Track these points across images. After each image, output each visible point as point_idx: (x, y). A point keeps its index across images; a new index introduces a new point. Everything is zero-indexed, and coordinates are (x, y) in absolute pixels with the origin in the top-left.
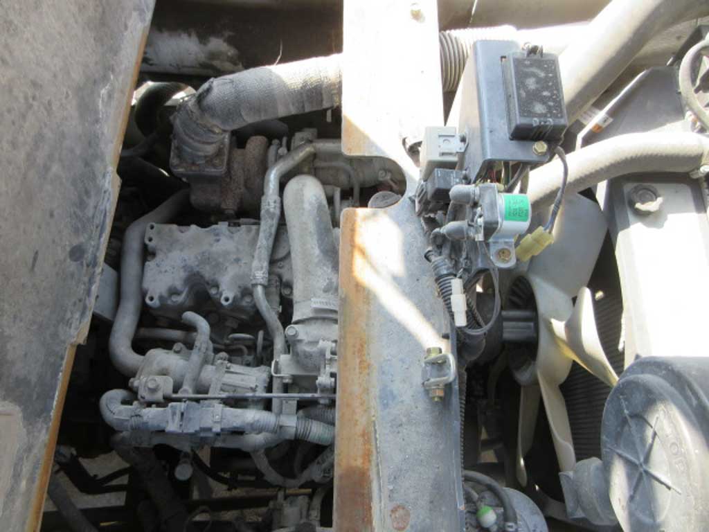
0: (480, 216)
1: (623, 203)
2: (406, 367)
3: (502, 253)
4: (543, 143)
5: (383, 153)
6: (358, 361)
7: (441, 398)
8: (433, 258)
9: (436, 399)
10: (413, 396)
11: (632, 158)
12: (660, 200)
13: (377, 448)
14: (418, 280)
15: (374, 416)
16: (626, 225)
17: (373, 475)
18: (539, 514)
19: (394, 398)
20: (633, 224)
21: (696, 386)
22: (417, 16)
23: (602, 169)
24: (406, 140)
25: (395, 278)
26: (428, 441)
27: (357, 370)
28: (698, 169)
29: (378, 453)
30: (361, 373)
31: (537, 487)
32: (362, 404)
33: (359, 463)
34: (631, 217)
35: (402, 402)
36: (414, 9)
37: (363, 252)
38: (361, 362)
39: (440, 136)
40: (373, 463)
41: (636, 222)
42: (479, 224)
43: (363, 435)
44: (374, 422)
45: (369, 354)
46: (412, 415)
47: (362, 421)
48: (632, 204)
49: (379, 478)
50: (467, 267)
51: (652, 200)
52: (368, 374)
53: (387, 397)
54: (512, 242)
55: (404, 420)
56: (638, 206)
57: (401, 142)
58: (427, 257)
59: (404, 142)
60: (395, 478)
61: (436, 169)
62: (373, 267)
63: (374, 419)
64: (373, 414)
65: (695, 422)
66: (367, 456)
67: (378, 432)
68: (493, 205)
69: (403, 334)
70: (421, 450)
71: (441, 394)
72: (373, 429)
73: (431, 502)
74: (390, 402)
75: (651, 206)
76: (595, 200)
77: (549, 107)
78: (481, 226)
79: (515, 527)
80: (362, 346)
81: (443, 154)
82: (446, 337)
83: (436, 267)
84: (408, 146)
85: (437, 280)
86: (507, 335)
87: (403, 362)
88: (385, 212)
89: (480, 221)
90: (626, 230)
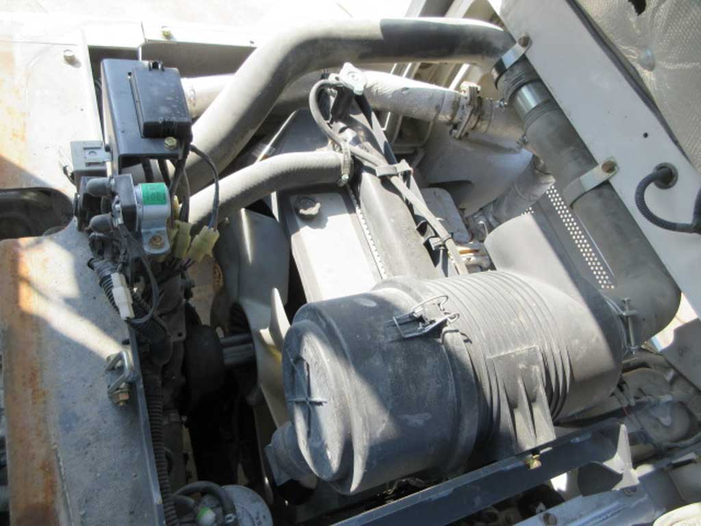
0: (118, 202)
1: (292, 211)
2: (90, 384)
3: (154, 240)
4: (172, 138)
5: (44, 183)
6: (30, 391)
7: (126, 401)
8: (96, 264)
9: (121, 404)
10: (100, 412)
11: (287, 172)
12: (318, 205)
13: (61, 477)
14: (94, 298)
15: (55, 444)
16: (297, 229)
17: (59, 506)
18: (259, 501)
19: (78, 419)
20: (302, 227)
21: (324, 313)
22: (71, 61)
23: (263, 182)
24: (68, 169)
25: (69, 302)
26: (122, 452)
27: (30, 402)
28: (341, 178)
29: (63, 481)
30: (34, 403)
31: (287, 502)
32: (39, 435)
33: (40, 498)
34: (299, 222)
35: (88, 421)
36: (68, 55)
37: (28, 282)
38: (34, 391)
39: (85, 149)
40: (59, 494)
41: (304, 226)
42: (117, 210)
43: (43, 468)
44: (55, 450)
45: (42, 381)
46: (100, 431)
47: (41, 452)
48: (297, 211)
49: (67, 507)
50: (125, 261)
51: (313, 206)
52: (45, 402)
53: (69, 421)
54: (164, 231)
55: (91, 438)
56: (302, 211)
57: (62, 172)
58: (90, 265)
59: (65, 172)
60: (86, 501)
61: (83, 177)
62: (40, 293)
63: (55, 446)
64: (53, 441)
65: (327, 339)
66: (50, 488)
67: (61, 460)
68: (130, 192)
69: (82, 352)
70: (114, 464)
71: (125, 397)
72: (55, 458)
73: (132, 513)
74: (74, 425)
75: (313, 211)
76: (273, 216)
77: (173, 109)
78: (119, 212)
79: (234, 517)
80: (33, 374)
81: (89, 164)
82: (125, 343)
83: (99, 271)
84: (69, 175)
85: (101, 284)
86: (229, 361)
87: (85, 381)
88: (52, 239)
89: (118, 206)
90: (296, 234)
